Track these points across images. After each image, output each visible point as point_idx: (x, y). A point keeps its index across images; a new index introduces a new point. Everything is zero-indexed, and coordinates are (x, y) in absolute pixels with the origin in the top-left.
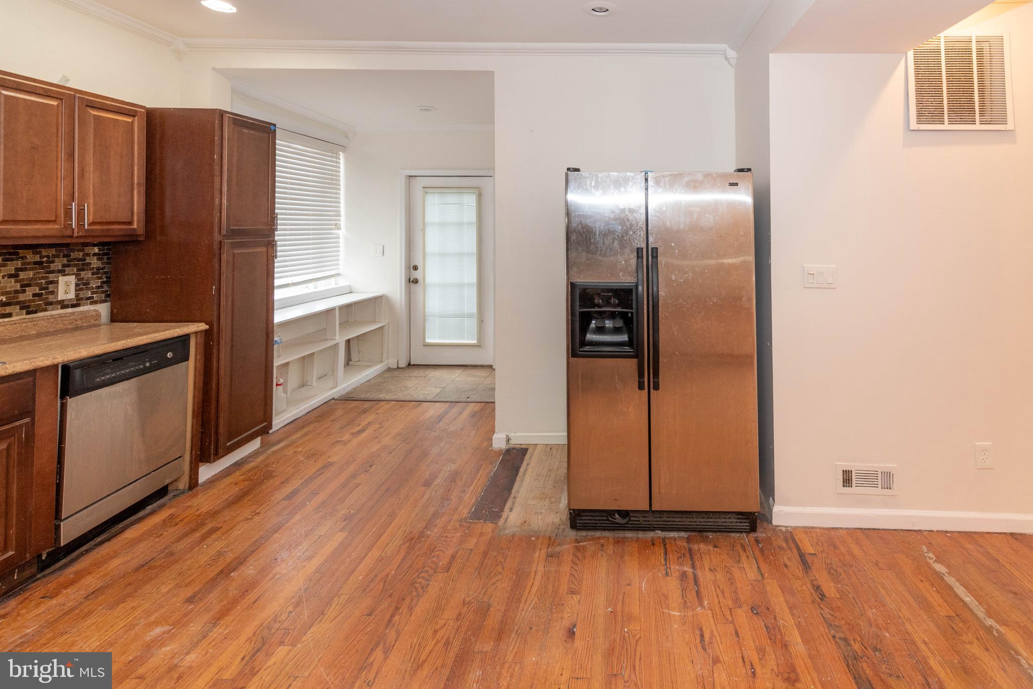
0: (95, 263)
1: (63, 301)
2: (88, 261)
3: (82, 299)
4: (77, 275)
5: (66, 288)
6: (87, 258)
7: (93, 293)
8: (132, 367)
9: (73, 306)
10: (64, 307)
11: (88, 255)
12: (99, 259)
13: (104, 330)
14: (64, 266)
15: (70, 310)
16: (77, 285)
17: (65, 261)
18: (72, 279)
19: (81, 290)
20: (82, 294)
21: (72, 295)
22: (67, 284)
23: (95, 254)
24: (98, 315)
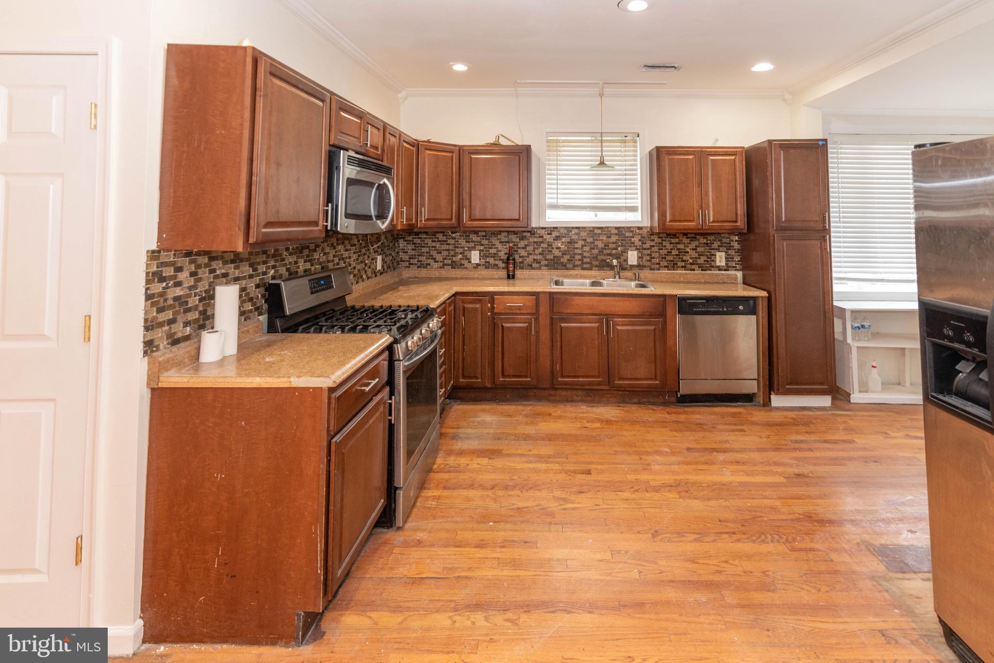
0: (736, 246)
1: (719, 266)
2: (732, 245)
3: (730, 267)
4: (726, 252)
5: (720, 259)
6: (732, 242)
7: (736, 264)
8: (715, 308)
9: (725, 270)
10: (720, 270)
11: (733, 241)
12: (738, 244)
13: (741, 286)
14: (719, 246)
15: (723, 272)
16: (726, 258)
17: (719, 243)
18: (723, 254)
19: (729, 261)
20: (730, 264)
21: (723, 264)
22: (721, 257)
23: (736, 241)
24: (736, 278)
